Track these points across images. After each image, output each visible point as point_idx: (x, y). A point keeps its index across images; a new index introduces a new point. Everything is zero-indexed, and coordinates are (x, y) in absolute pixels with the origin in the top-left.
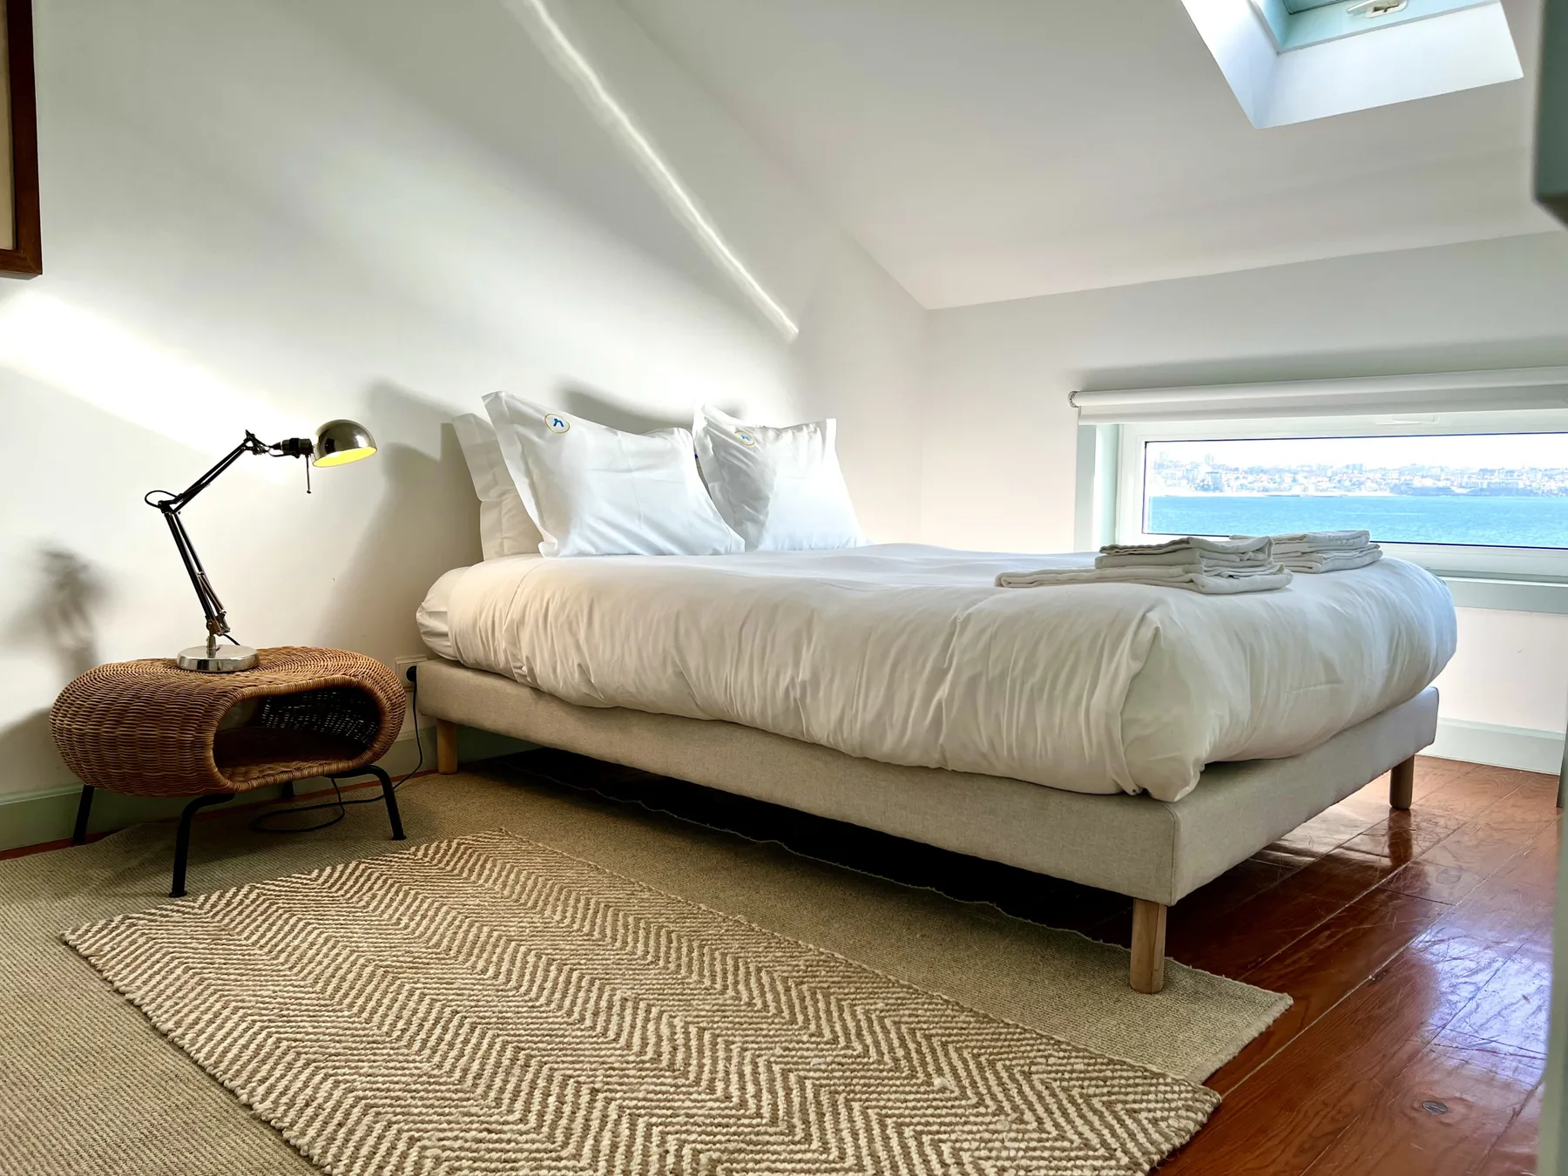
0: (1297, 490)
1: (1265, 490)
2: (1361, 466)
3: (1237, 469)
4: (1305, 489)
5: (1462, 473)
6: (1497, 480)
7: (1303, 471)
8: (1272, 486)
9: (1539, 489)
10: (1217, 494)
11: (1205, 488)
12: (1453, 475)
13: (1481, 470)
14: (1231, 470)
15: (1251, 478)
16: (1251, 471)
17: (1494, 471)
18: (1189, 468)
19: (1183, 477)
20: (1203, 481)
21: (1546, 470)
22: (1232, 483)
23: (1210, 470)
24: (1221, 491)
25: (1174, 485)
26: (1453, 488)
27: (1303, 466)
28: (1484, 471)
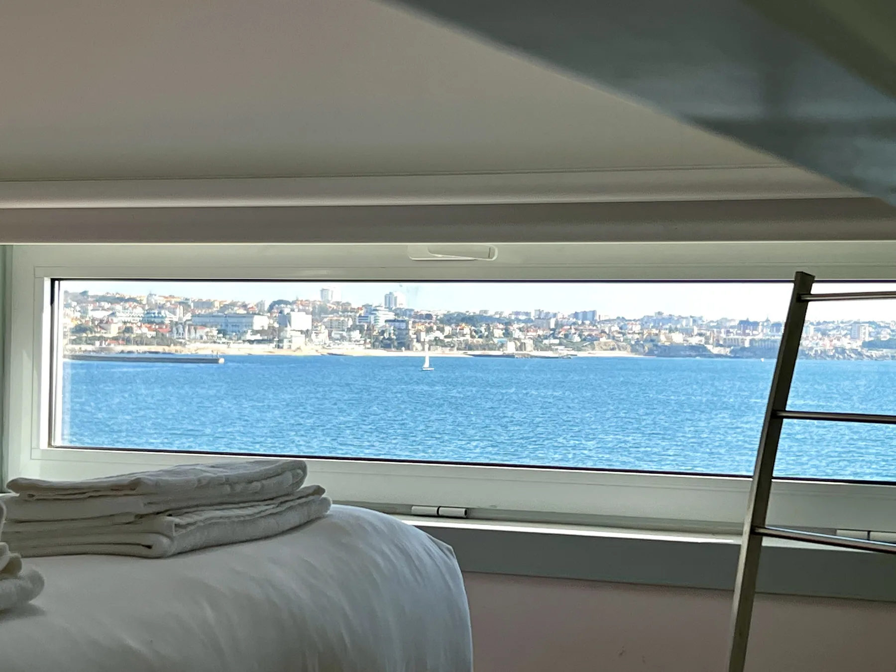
0: (511, 348)
1: (470, 347)
2: (594, 313)
3: (429, 316)
4: (522, 346)
5: (719, 325)
6: (760, 336)
7: (519, 321)
8: (477, 340)
9: (811, 348)
10: (404, 353)
11: (386, 345)
12: (709, 328)
13: (741, 322)
14: (421, 317)
15: (448, 329)
16: (448, 319)
17: (756, 324)
18: (362, 312)
19: (353, 328)
20: (383, 333)
21: (819, 323)
22: (423, 336)
23: (391, 316)
24: (408, 348)
25: (343, 338)
26: (709, 347)
27: (517, 313)
28: (745, 324)
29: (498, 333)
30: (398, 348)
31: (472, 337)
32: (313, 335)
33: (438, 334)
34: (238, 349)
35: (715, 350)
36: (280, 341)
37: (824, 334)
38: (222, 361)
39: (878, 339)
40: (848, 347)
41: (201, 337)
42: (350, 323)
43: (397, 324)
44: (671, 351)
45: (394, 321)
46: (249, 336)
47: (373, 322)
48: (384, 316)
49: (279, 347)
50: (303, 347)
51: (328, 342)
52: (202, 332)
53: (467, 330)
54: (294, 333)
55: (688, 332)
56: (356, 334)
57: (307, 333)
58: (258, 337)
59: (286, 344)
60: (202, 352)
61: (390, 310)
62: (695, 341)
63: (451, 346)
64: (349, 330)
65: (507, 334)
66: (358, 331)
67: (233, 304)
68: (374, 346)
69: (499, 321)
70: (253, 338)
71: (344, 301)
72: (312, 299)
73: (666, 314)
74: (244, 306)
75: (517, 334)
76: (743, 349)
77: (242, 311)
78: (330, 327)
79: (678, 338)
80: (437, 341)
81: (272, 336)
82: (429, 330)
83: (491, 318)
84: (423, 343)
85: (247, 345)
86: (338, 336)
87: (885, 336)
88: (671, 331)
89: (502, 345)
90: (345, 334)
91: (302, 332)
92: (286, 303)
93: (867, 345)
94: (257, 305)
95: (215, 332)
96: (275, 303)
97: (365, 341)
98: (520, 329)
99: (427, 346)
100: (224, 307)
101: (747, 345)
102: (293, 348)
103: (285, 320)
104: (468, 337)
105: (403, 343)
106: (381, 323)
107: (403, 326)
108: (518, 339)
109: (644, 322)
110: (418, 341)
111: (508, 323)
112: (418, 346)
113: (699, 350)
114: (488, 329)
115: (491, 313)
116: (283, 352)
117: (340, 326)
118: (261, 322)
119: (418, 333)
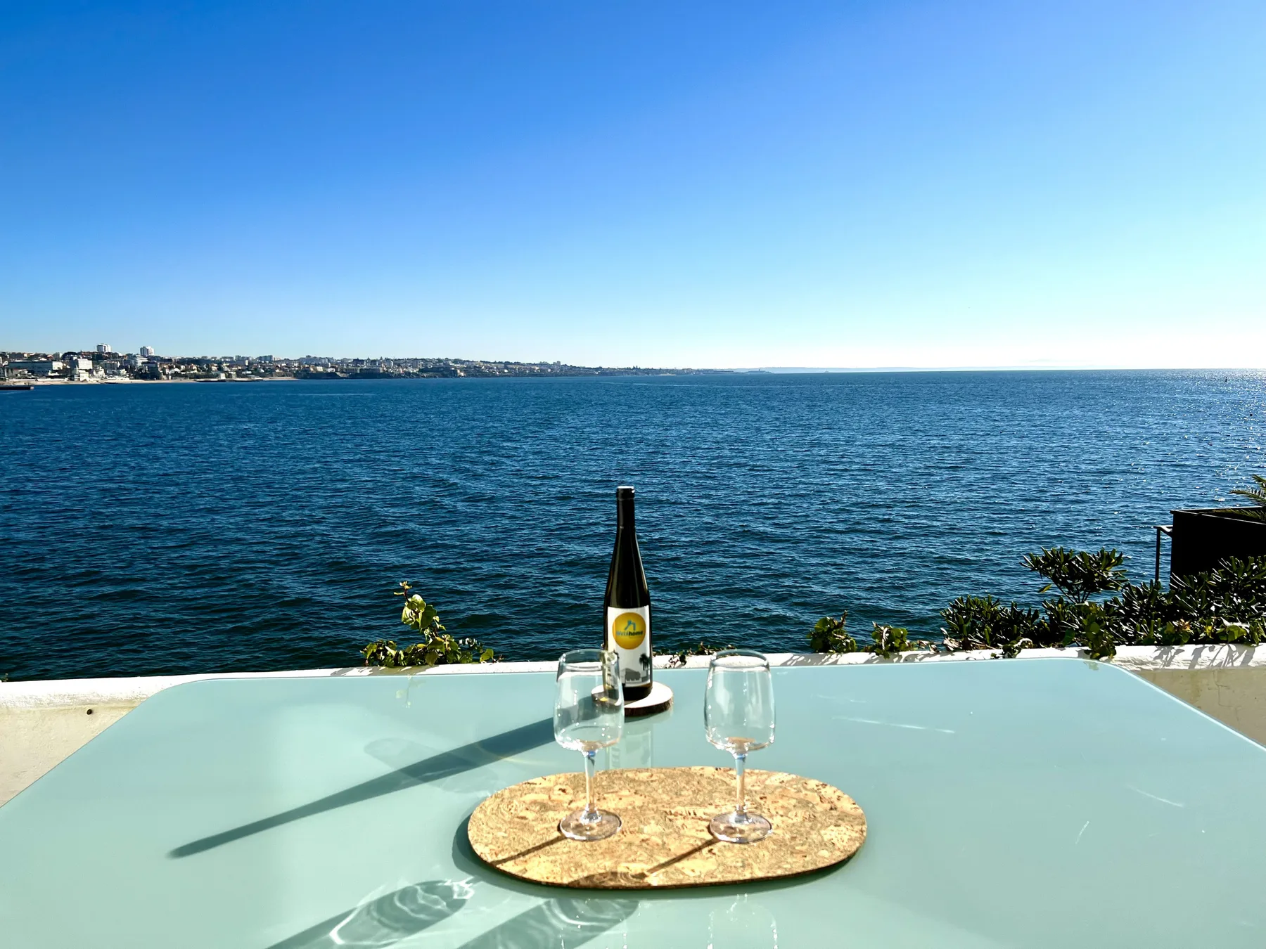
29: (214, 368)
30: (152, 379)
31: (198, 370)
32: (94, 373)
33: (177, 370)
34: (41, 381)
35: (341, 375)
36: (72, 376)
37: (399, 365)
38: (32, 388)
39: (427, 367)
40: (411, 372)
41: (17, 375)
42: (119, 364)
43: (150, 365)
44: (318, 376)
45: (148, 363)
46: (50, 374)
47: (133, 363)
48: (140, 361)
49: (71, 380)
50: (88, 379)
51: (104, 376)
52: (15, 372)
53: (195, 367)
54: (80, 371)
55: (326, 366)
56: (123, 371)
57: (90, 371)
58: (57, 374)
59: (76, 377)
60: (17, 384)
61: (145, 357)
62: (330, 370)
63: (186, 376)
64: (118, 369)
65: (220, 369)
66: (124, 370)
67: (37, 356)
68: (135, 378)
69: (215, 362)
70: (53, 375)
71: (113, 352)
72: (91, 351)
73: (313, 356)
74: (45, 356)
75: (226, 369)
76: (357, 374)
77: (43, 359)
78: (105, 368)
79: (320, 369)
80: (176, 375)
81: (68, 372)
82: (171, 368)
83: (209, 360)
84: (167, 375)
85: (50, 379)
86: (111, 373)
87: (430, 366)
88: (316, 365)
89: (217, 376)
90: (115, 371)
91: (86, 370)
92: (74, 354)
93: (420, 370)
94: (54, 355)
95: (26, 372)
96: (66, 354)
97: (129, 375)
98: (228, 366)
99: (170, 377)
100: (31, 357)
101: (358, 372)
102: (81, 379)
103: (75, 364)
104: (196, 371)
105: (154, 374)
106: (139, 364)
107: (154, 365)
108: (227, 372)
109: (300, 361)
110: (164, 374)
111: (219, 363)
112: (164, 377)
113: (332, 376)
114: (208, 366)
115: (209, 357)
116: (75, 383)
117: (112, 367)
118: (57, 365)
119: (164, 369)
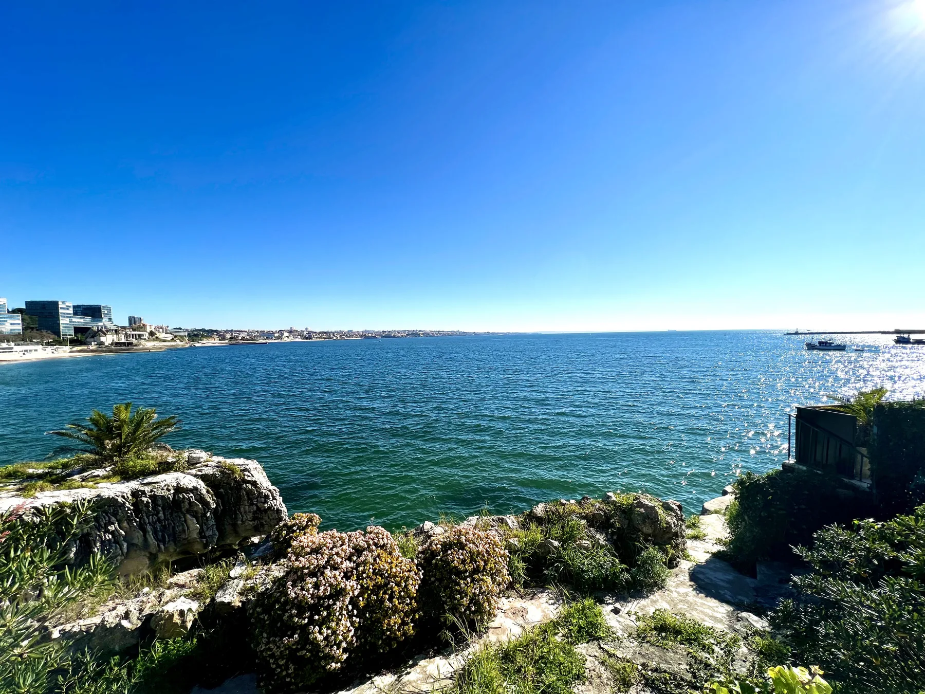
0: (335, 338)
1: (325, 338)
11: (307, 338)
16: (320, 333)
28: (383, 331)
29: (332, 335)
30: (309, 339)
33: (318, 336)
34: (270, 341)
36: (282, 339)
37: (399, 333)
38: (267, 343)
39: (409, 333)
40: (403, 335)
42: (298, 334)
43: (309, 334)
44: (369, 337)
46: (274, 338)
47: (303, 334)
50: (287, 340)
51: (293, 338)
52: (262, 338)
53: (325, 335)
54: (284, 337)
57: (288, 337)
58: (276, 338)
60: (262, 342)
61: (307, 331)
62: (373, 335)
63: (321, 338)
64: (298, 336)
65: (334, 335)
66: (300, 336)
67: (269, 331)
68: (303, 339)
69: (332, 333)
71: (296, 330)
72: (289, 329)
73: (367, 330)
77: (272, 333)
78: (293, 335)
79: (370, 335)
80: (318, 338)
81: (280, 337)
82: (316, 335)
83: (330, 332)
84: (315, 338)
85: (273, 340)
88: (369, 333)
89: (333, 338)
90: (296, 337)
91: (286, 337)
92: (283, 330)
93: (407, 335)
94: (275, 331)
95: (265, 338)
96: (280, 331)
97: (301, 338)
98: (337, 334)
100: (267, 332)
101: (384, 335)
102: (285, 340)
103: (283, 334)
106: (305, 334)
108: (336, 336)
109: (362, 332)
111: (334, 333)
113: (374, 337)
114: (329, 334)
116: (283, 341)
117: (295, 335)
118: (276, 335)
119: (314, 336)
